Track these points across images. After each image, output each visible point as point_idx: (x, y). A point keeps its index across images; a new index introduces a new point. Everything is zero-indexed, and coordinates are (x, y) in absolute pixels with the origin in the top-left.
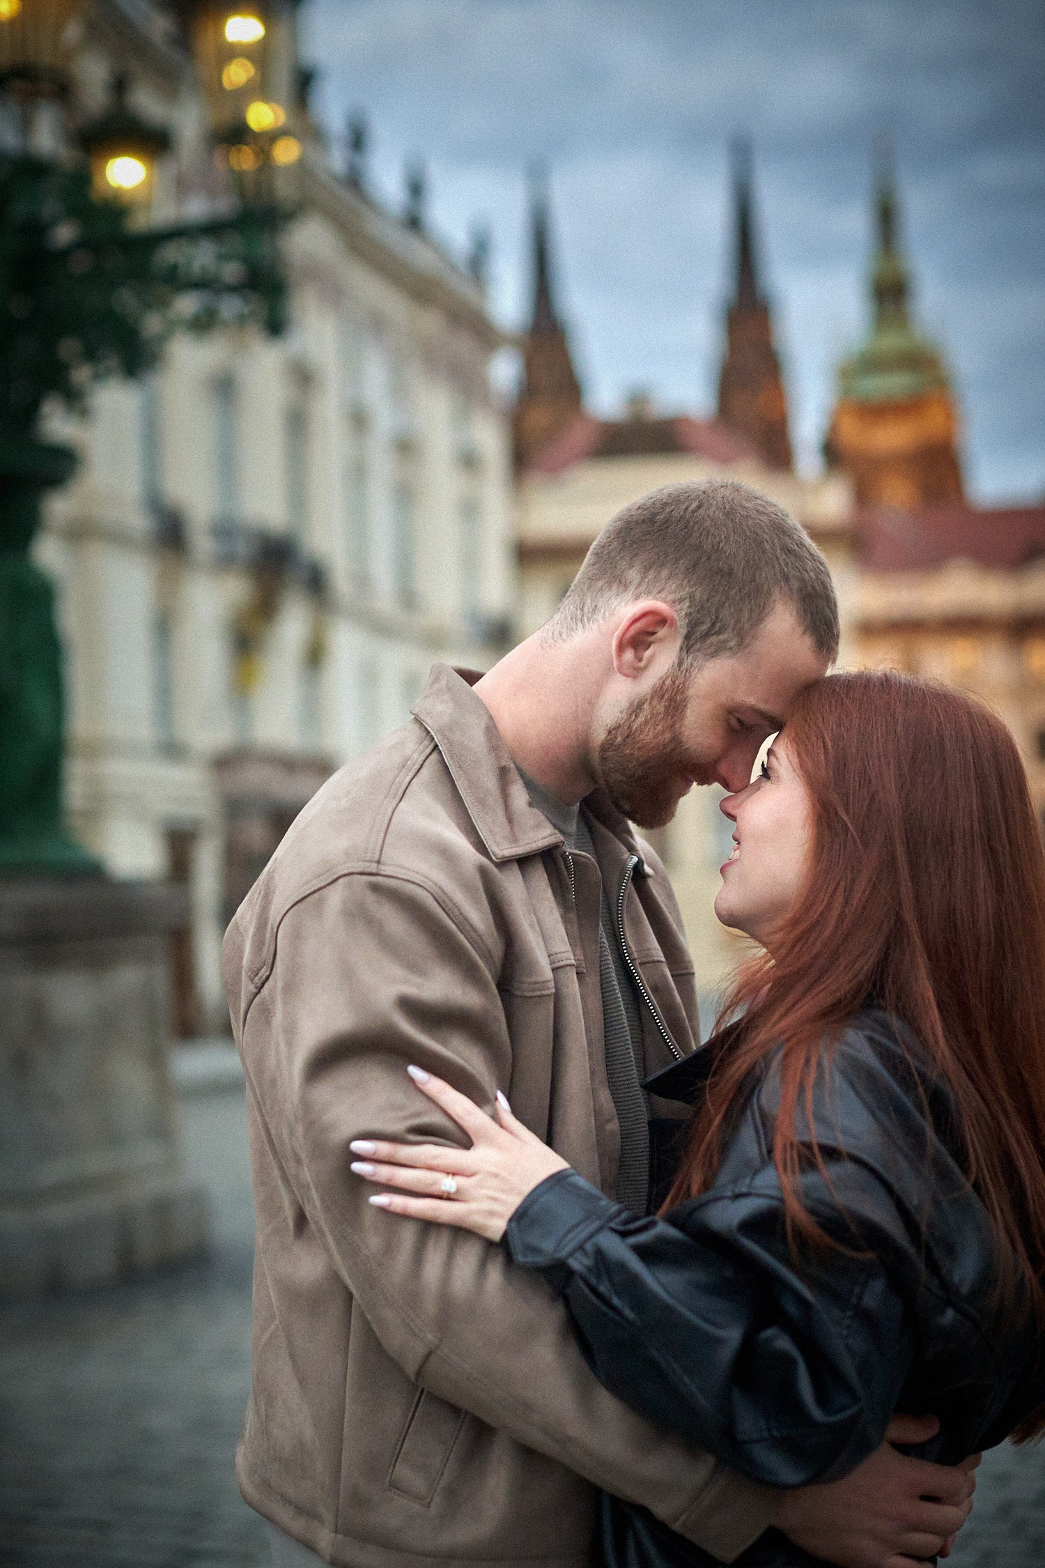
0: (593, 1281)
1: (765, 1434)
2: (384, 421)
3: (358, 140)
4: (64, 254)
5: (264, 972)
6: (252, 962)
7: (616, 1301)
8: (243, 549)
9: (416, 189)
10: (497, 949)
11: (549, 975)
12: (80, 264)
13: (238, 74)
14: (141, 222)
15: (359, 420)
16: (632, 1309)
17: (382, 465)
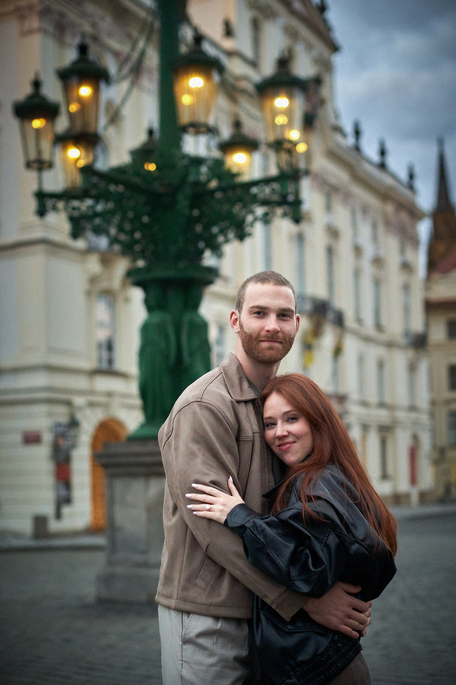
0: (252, 529)
1: (299, 579)
2: (369, 251)
3: (357, 133)
4: (212, 192)
5: (169, 435)
6: (167, 431)
7: (258, 536)
8: (308, 307)
9: (383, 153)
10: (236, 427)
11: (251, 434)
12: (219, 195)
13: (281, 120)
14: (246, 178)
15: (358, 250)
16: (263, 539)
17: (368, 269)
